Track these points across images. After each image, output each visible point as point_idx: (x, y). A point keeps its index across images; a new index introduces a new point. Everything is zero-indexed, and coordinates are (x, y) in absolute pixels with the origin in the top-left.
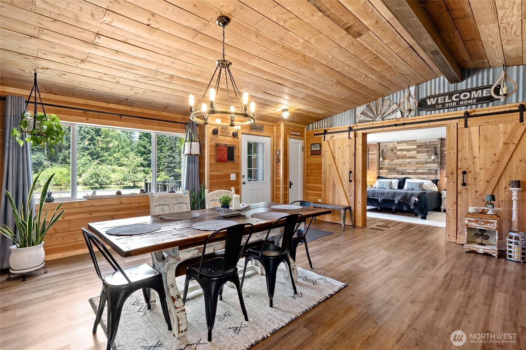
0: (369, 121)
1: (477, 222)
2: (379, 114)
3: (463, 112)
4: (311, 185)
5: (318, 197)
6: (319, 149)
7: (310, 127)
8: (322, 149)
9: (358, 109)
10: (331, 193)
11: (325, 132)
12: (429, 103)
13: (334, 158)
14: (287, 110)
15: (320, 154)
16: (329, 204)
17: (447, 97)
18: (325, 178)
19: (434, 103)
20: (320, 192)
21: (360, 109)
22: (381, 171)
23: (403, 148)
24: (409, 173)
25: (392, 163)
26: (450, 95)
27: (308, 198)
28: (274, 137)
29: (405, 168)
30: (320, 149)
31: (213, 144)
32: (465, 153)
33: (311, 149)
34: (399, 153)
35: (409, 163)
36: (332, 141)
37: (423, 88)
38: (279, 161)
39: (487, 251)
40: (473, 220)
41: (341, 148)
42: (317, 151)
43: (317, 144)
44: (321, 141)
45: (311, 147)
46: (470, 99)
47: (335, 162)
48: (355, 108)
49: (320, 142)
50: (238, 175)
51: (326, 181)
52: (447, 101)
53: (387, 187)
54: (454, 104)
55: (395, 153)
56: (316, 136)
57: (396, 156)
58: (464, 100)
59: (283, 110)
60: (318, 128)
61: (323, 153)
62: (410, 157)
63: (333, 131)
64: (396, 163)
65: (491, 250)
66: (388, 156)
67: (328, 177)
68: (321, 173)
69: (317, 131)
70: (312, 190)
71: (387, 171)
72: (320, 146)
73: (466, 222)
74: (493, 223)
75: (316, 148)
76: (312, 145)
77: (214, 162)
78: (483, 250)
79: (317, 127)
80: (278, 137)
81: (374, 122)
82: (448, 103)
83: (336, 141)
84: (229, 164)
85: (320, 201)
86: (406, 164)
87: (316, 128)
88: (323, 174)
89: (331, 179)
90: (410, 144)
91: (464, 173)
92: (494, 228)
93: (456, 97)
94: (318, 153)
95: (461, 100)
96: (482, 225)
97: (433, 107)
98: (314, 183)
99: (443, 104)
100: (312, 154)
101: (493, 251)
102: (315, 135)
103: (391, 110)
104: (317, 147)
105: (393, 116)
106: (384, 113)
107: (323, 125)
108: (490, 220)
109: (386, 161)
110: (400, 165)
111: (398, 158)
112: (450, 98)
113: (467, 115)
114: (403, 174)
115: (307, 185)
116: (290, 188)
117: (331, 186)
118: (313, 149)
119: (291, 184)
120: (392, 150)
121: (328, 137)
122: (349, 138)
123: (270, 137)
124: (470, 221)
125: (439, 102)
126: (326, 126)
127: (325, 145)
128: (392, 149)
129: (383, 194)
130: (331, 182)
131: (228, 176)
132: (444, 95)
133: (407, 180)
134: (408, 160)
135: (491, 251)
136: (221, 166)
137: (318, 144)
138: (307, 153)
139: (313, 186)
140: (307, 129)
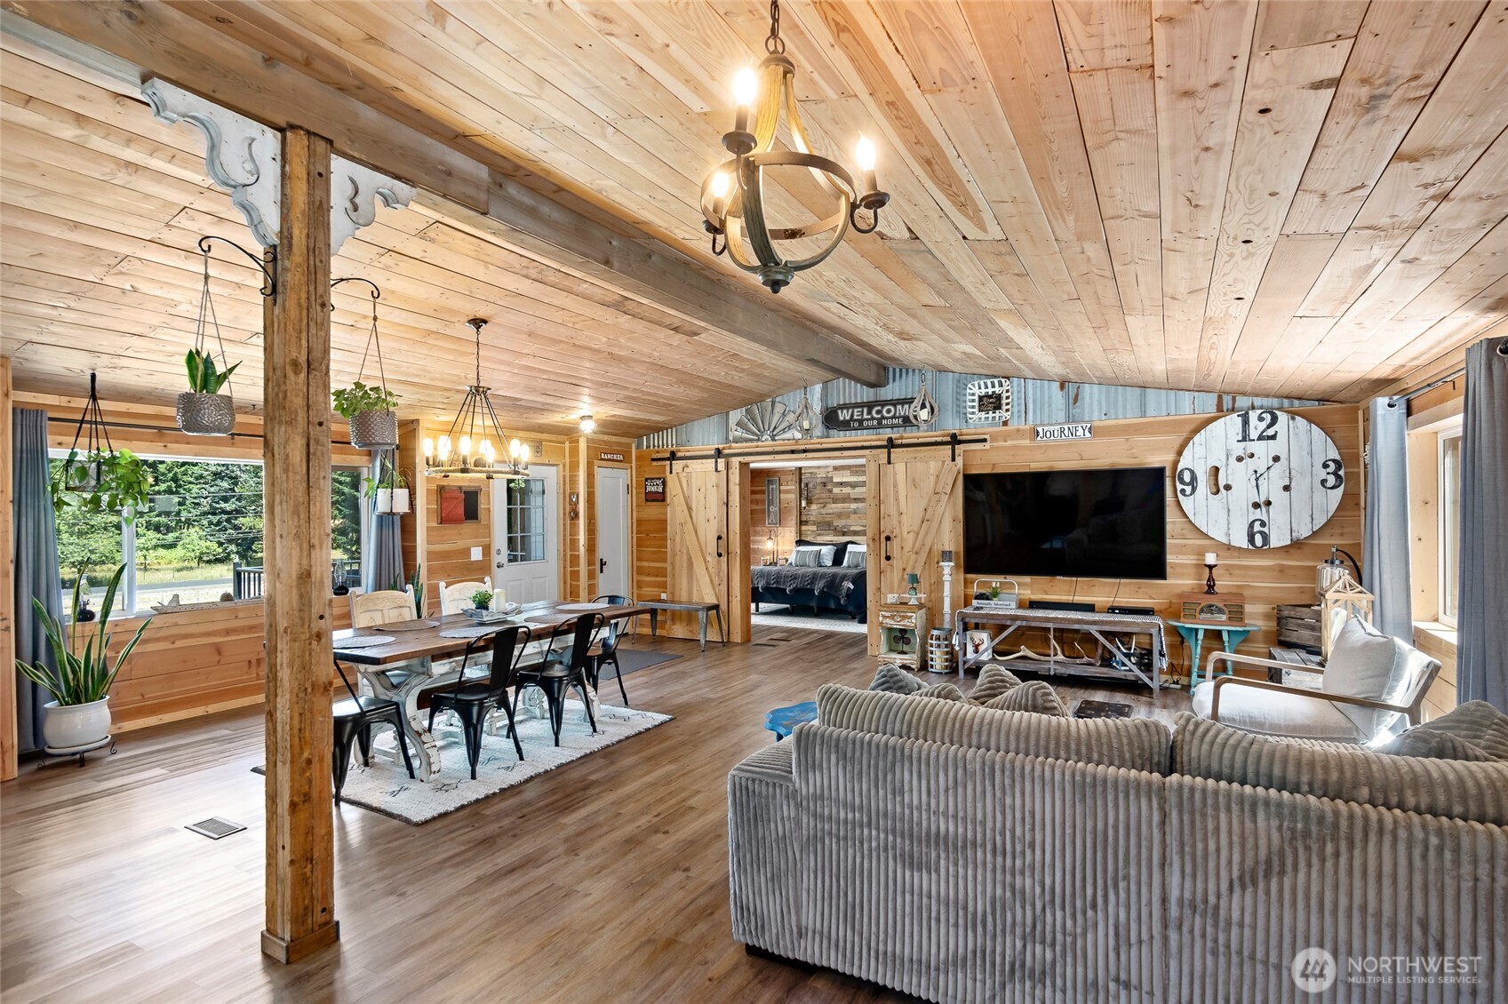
0: (751, 440)
1: (892, 617)
2: (766, 428)
3: (886, 437)
4: (645, 564)
5: (660, 590)
6: (660, 490)
7: (643, 442)
8: (668, 490)
9: (732, 414)
10: (685, 581)
11: (673, 456)
12: (841, 418)
13: (690, 509)
14: (590, 417)
15: (663, 500)
16: (680, 602)
17: (865, 410)
18: (673, 550)
19: (848, 418)
20: (663, 579)
21: (735, 416)
22: (804, 528)
23: (844, 480)
24: (855, 533)
25: (824, 511)
26: (870, 406)
27: (641, 592)
28: (564, 466)
29: (849, 522)
30: (664, 489)
31: (434, 487)
32: (889, 507)
33: (646, 489)
34: (836, 490)
35: (855, 512)
36: (684, 474)
37: (833, 389)
38: (575, 515)
39: (905, 661)
40: (888, 614)
41: (703, 490)
42: (657, 494)
43: (657, 479)
44: (664, 472)
45: (646, 485)
46: (894, 417)
47: (691, 517)
48: (727, 413)
49: (662, 476)
50: (487, 550)
51: (674, 555)
52: (865, 416)
53: (810, 561)
54: (875, 422)
55: (830, 491)
56: (654, 463)
57: (832, 496)
58: (887, 418)
59: (583, 418)
60: (658, 447)
61: (668, 500)
62: (856, 500)
63: (688, 454)
64: (831, 511)
65: (912, 660)
66: (817, 496)
67: (678, 548)
68: (665, 539)
69: (657, 452)
70: (649, 575)
71: (814, 528)
72: (664, 483)
73: (881, 618)
74: (911, 617)
75: (655, 487)
76: (646, 480)
77: (435, 525)
78: (900, 661)
79: (656, 444)
80: (574, 466)
81: (760, 443)
82: (867, 420)
83: (694, 475)
84: (469, 527)
85: (664, 596)
86: (850, 513)
87: (654, 447)
88: (669, 542)
89: (685, 551)
90: (857, 472)
91: (888, 538)
93: (879, 412)
94: (660, 497)
95: (883, 417)
96: (900, 622)
97: (846, 425)
98: (654, 561)
99: (861, 422)
100: (647, 500)
101: (914, 662)
102: (654, 460)
103: (785, 424)
104: (657, 484)
105: (788, 435)
106: (775, 428)
107: (668, 441)
108: (912, 615)
109: (814, 507)
110: (840, 515)
111: (835, 501)
112: (869, 413)
113: (891, 444)
114: (844, 534)
115: (639, 563)
116: (602, 572)
117: (685, 565)
118: (649, 489)
119: (603, 564)
120: (824, 485)
121: (677, 465)
122: (716, 470)
123: (557, 465)
124: (884, 617)
125: (855, 417)
126: (674, 443)
127: (671, 480)
128: (824, 480)
129: (794, 577)
130: (685, 558)
131: (467, 552)
132: (861, 405)
133: (850, 548)
134: (853, 506)
135: (912, 662)
136: (450, 530)
137: (660, 479)
138: (637, 498)
139: (650, 567)
140: (638, 448)
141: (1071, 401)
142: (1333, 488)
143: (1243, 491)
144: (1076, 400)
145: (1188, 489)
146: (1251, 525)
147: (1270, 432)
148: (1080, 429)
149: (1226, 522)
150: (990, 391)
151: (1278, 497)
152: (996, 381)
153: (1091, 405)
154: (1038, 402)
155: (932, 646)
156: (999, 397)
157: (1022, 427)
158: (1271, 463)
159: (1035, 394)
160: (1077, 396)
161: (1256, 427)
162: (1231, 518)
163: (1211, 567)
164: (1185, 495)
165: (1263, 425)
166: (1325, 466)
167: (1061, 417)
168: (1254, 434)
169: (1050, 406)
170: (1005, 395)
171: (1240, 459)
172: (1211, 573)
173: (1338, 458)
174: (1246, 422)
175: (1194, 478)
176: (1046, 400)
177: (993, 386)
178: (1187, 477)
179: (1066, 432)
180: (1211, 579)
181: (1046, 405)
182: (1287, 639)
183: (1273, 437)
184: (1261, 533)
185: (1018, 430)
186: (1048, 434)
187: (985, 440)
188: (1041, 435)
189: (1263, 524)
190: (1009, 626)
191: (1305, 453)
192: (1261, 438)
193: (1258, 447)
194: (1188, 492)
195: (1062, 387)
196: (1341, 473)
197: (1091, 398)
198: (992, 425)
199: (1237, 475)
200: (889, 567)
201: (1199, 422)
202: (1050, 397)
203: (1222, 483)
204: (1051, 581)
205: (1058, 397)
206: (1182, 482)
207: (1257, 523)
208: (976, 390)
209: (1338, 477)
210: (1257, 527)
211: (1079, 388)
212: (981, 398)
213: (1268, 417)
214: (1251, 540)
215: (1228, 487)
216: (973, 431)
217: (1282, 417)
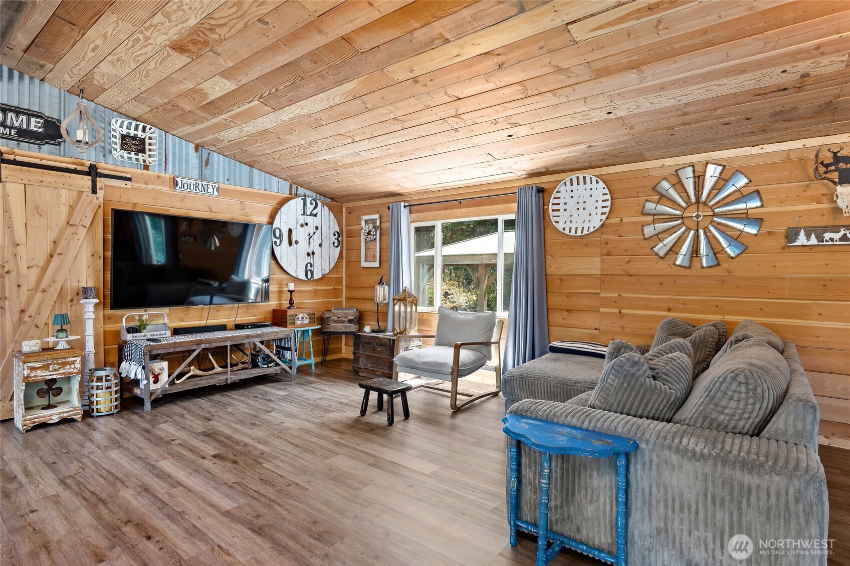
39: (65, 415)
40: (39, 365)
46: (3, 125)
65: (72, 411)
73: (26, 372)
74: (74, 362)
78: (58, 416)
92: (76, 370)
96: (57, 371)
101: (75, 412)
108: (68, 360)
124: (33, 369)
135: (72, 413)
141: (204, 163)
142: (336, 247)
143: (303, 247)
144: (207, 164)
145: (278, 241)
146: (306, 267)
147: (314, 212)
148: (210, 187)
149: (295, 264)
150: (132, 132)
151: (317, 250)
152: (134, 123)
153: (218, 170)
154: (177, 156)
155: (98, 388)
156: (142, 141)
157: (163, 175)
158: (315, 230)
159: (174, 149)
160: (208, 160)
161: (309, 208)
162: (298, 261)
163: (291, 292)
164: (276, 245)
165: (312, 207)
166: (335, 235)
167: (195, 173)
168: (308, 213)
169: (187, 162)
170: (147, 141)
171: (302, 226)
172: (291, 295)
173: (339, 231)
174: (305, 204)
175: (281, 235)
176: (184, 156)
177: (136, 129)
178: (278, 235)
179: (200, 187)
180: (291, 300)
181: (184, 161)
182: (328, 330)
183: (315, 215)
184: (310, 270)
185: (159, 177)
186: (186, 185)
187: (129, 179)
188: (180, 185)
189: (311, 266)
190: (194, 351)
191: (327, 226)
192: (311, 215)
193: (309, 219)
194: (278, 244)
195: (197, 150)
196: (340, 239)
197: (218, 165)
198: (132, 166)
199: (300, 235)
201: (281, 198)
202: (187, 155)
203: (294, 240)
204: (186, 310)
205: (193, 157)
206: (275, 237)
207: (309, 265)
208: (119, 127)
209: (339, 241)
210: (309, 268)
211: (209, 154)
212: (123, 137)
213: (314, 203)
214: (306, 275)
215: (297, 242)
216: (113, 167)
217: (320, 204)
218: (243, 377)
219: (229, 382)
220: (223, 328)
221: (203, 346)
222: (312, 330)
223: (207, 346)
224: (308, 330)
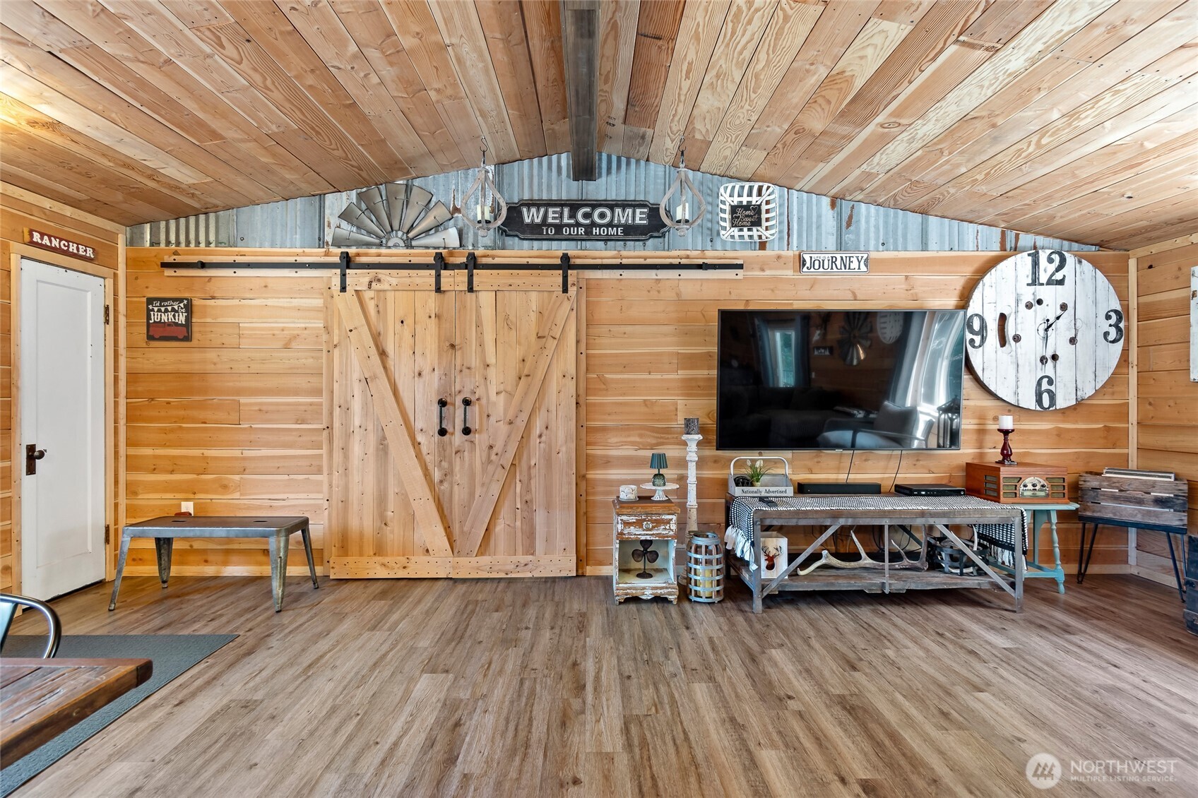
0: (369, 245)
1: (639, 524)
2: (396, 225)
4: (148, 451)
5: (178, 496)
6: (182, 319)
7: (142, 233)
8: (197, 320)
9: (330, 198)
12: (527, 220)
15: (188, 338)
17: (566, 210)
19: (538, 220)
21: (337, 203)
26: (574, 207)
27: (136, 502)
30: (188, 319)
33: (149, 318)
39: (659, 591)
40: (632, 519)
42: (174, 328)
43: (174, 300)
45: (149, 311)
46: (610, 225)
48: (322, 196)
49: (186, 295)
52: (566, 220)
54: (582, 231)
56: (169, 272)
58: (600, 226)
60: (178, 244)
61: (196, 335)
63: (240, 259)
65: (667, 588)
69: (176, 253)
70: (154, 471)
72: (189, 308)
73: (620, 527)
74: (668, 522)
75: (171, 317)
76: (150, 301)
78: (650, 592)
79: (173, 238)
81: (383, 251)
82: (569, 226)
85: (187, 507)
87: (168, 243)
92: (671, 533)
93: (586, 216)
94: (182, 332)
95: (594, 224)
96: (650, 530)
97: (536, 232)
98: (165, 446)
99: (559, 228)
100: (150, 338)
101: (670, 590)
102: (165, 265)
103: (428, 222)
104: (173, 310)
105: (435, 240)
106: (412, 228)
107: (199, 235)
108: (663, 517)
112: (573, 215)
115: (132, 451)
116: (31, 472)
118: (155, 317)
119: (34, 455)
121: (218, 277)
124: (627, 524)
125: (550, 220)
126: (212, 238)
132: (560, 204)
135: (666, 591)
137: (181, 300)
138: (129, 334)
139: (155, 457)
140: (131, 242)
141: (844, 224)
142: (1113, 342)
143: (1031, 346)
144: (849, 224)
145: (977, 339)
146: (1039, 383)
147: (1059, 276)
148: (854, 260)
149: (1014, 379)
150: (745, 200)
151: (1065, 350)
152: (747, 185)
153: (867, 230)
154: (805, 221)
155: (697, 562)
156: (757, 209)
157: (784, 253)
158: (1059, 312)
159: (800, 211)
160: (850, 217)
161: (1046, 268)
162: (1020, 375)
163: (1006, 433)
164: (974, 347)
165: (1052, 267)
166: (1108, 317)
167: (830, 242)
168: (1043, 278)
169: (819, 227)
170: (764, 207)
171: (1029, 306)
172: (1006, 440)
173: (1119, 308)
174: (1036, 264)
175: (983, 326)
176: (814, 220)
177: (750, 194)
178: (976, 326)
179: (838, 263)
180: (1005, 446)
181: (814, 226)
182: (1096, 515)
183: (1061, 282)
184: (1049, 392)
185: (779, 257)
186: (817, 263)
187: (740, 267)
188: (808, 264)
189: (1051, 382)
191: (1090, 301)
192: (1050, 282)
193: (1045, 292)
194: (977, 343)
195: (833, 205)
196: (1122, 325)
197: (867, 222)
198: (745, 246)
199: (1026, 324)
200: (467, 444)
201: (984, 259)
202: (819, 216)
203: (1010, 332)
204: (817, 456)
205: (828, 218)
206: (972, 332)
207: (1045, 380)
208: (730, 195)
209: (1119, 330)
210: (1045, 386)
211: (853, 206)
212: (734, 209)
213: (1056, 258)
214: (1039, 401)
215: (1017, 339)
216: (720, 254)
217: (1070, 259)
218: (913, 587)
219: (887, 591)
220: (873, 489)
221: (842, 522)
222: (1060, 513)
223: (850, 522)
224: (1048, 512)
